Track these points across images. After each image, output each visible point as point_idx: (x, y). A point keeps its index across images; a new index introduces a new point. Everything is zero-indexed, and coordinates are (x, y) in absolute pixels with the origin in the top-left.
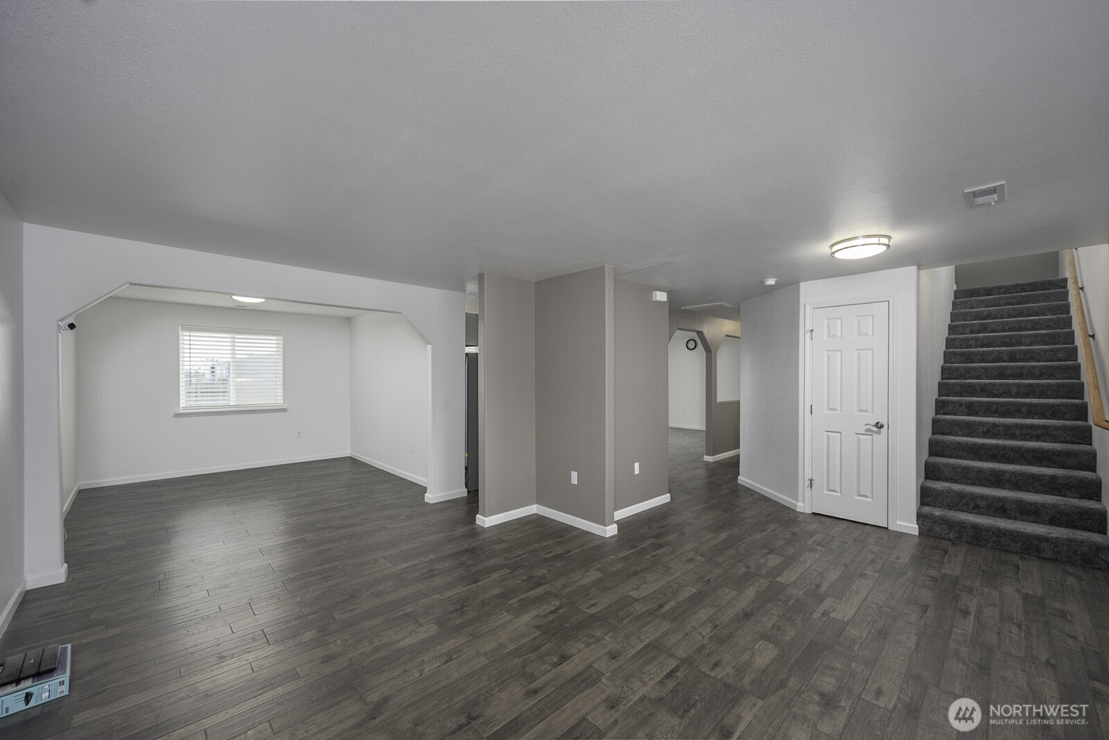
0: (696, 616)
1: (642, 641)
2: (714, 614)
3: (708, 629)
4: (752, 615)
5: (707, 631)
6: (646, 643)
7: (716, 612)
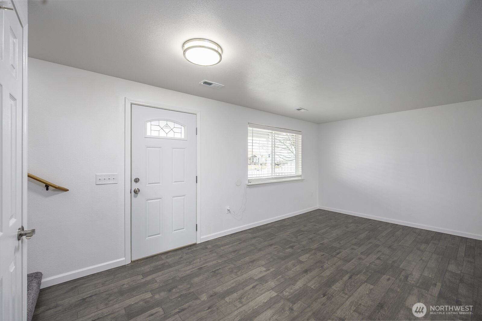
0: (331, 272)
1: (353, 263)
2: (322, 272)
3: (325, 266)
4: (304, 271)
5: (326, 266)
6: (350, 263)
7: (321, 273)
